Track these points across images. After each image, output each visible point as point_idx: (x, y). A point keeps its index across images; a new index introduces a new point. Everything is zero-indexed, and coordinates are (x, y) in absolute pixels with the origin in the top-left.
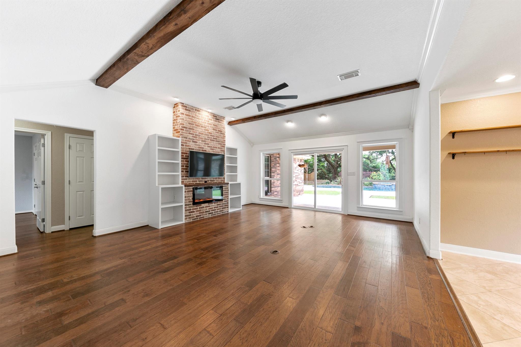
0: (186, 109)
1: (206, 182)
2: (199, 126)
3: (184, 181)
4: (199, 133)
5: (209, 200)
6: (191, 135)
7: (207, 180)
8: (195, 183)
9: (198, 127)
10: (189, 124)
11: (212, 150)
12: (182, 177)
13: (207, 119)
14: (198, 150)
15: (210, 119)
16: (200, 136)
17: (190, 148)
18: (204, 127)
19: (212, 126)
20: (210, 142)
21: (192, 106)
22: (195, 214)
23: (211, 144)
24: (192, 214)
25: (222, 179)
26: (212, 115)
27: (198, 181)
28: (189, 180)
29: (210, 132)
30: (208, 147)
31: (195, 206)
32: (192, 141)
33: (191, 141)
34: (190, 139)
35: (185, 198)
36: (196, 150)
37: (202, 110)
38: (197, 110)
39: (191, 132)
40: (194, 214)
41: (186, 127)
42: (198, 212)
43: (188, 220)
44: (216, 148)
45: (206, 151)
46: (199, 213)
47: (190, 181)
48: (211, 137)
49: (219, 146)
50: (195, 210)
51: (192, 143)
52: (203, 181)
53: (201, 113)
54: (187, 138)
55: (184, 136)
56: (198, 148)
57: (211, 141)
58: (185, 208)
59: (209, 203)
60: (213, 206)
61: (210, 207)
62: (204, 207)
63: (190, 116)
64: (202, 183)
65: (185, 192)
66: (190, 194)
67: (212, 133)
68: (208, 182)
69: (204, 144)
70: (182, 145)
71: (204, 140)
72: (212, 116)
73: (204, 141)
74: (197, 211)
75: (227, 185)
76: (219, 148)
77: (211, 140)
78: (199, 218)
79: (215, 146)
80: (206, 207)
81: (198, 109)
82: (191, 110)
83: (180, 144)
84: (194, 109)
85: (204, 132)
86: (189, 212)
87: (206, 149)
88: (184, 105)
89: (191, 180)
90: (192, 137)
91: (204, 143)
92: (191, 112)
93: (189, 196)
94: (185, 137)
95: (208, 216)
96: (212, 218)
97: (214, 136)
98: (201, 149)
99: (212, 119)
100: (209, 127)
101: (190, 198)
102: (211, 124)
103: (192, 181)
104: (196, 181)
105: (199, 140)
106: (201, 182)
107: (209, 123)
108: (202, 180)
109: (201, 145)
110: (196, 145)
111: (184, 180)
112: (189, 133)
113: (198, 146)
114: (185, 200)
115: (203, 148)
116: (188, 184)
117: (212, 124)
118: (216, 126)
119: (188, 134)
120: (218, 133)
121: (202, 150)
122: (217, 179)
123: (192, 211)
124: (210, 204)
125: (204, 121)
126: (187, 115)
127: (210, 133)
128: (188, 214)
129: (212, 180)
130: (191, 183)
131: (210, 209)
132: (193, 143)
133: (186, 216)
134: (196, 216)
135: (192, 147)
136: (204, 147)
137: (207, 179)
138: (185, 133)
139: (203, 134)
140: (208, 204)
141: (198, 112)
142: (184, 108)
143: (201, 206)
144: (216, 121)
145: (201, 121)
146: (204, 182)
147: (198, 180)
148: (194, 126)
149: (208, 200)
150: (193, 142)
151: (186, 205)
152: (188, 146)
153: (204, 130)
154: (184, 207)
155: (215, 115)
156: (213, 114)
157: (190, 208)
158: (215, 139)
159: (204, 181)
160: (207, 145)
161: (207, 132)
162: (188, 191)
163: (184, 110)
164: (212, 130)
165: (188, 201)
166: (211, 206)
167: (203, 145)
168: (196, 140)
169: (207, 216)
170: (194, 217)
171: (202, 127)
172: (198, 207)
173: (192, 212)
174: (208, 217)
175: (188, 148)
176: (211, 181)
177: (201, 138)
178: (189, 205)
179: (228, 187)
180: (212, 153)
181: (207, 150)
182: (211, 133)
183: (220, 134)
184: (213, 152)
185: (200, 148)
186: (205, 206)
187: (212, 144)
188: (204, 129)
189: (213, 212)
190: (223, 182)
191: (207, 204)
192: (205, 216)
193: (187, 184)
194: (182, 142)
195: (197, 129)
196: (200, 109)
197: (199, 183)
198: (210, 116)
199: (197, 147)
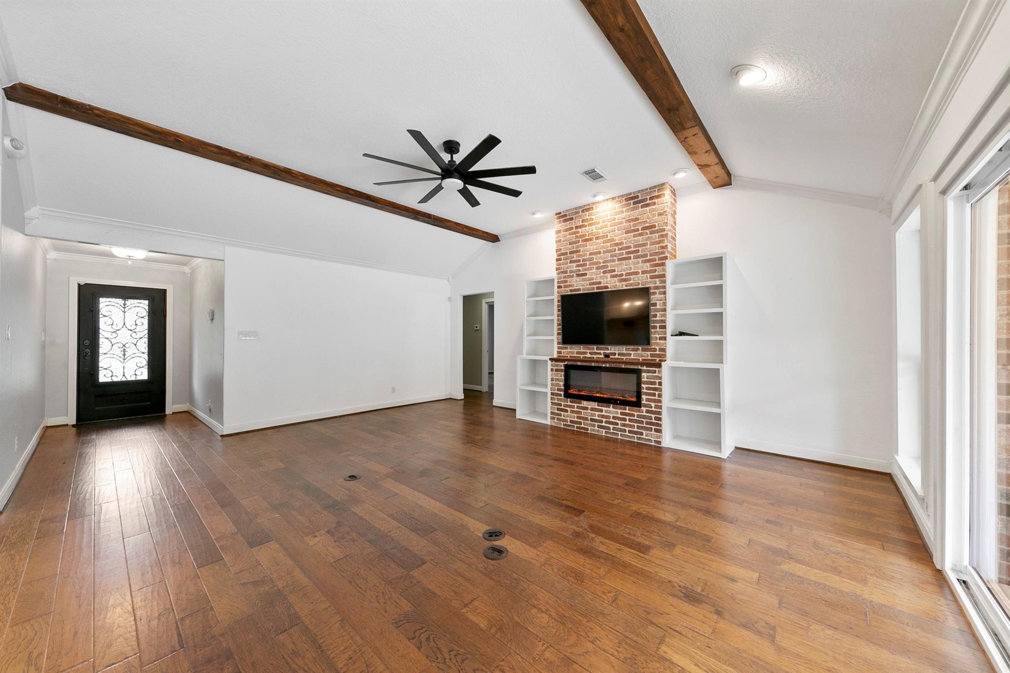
0: (565, 221)
1: (607, 356)
2: (591, 239)
3: (562, 351)
4: (591, 254)
5: (602, 395)
6: (574, 265)
7: (609, 352)
8: (582, 356)
9: (588, 243)
10: (570, 244)
11: (623, 283)
12: (558, 344)
13: (609, 217)
14: (588, 290)
15: (617, 214)
16: (592, 259)
17: (573, 288)
18: (603, 237)
19: (625, 224)
20: (618, 265)
21: (576, 208)
22: (569, 416)
23: (620, 270)
24: (562, 413)
25: (657, 352)
26: (624, 199)
27: (588, 354)
28: (570, 349)
29: (617, 241)
30: (612, 277)
31: (569, 400)
32: (576, 274)
33: (573, 275)
34: (572, 273)
35: (551, 381)
36: (584, 290)
37: (596, 202)
38: (587, 209)
39: (574, 259)
40: (567, 416)
41: (565, 253)
42: (576, 415)
43: (555, 423)
44: (636, 273)
45: (607, 287)
46: (578, 417)
47: (573, 353)
48: (622, 251)
49: (647, 266)
50: (568, 409)
51: (576, 278)
52: (600, 354)
53: (594, 211)
54: (566, 272)
55: (562, 270)
56: (590, 285)
57: (619, 262)
58: (552, 399)
59: (600, 404)
60: (610, 412)
61: (602, 414)
62: (586, 408)
63: (572, 228)
64: (598, 358)
65: (552, 370)
66: (559, 375)
67: (624, 241)
68: (611, 357)
69: (602, 275)
70: (559, 287)
71: (602, 264)
72: (624, 203)
73: (603, 267)
74: (572, 412)
75: (657, 369)
76: (643, 272)
77: (619, 260)
78: (577, 427)
79: (632, 271)
80: (592, 409)
81: (588, 207)
82: (574, 217)
83: (556, 285)
84: (581, 210)
85: (603, 247)
86: (557, 408)
87: (607, 283)
88: (562, 214)
89: (575, 351)
90: (576, 267)
91: (602, 271)
92: (574, 221)
93: (557, 379)
94: (563, 272)
95: (598, 431)
96: (608, 439)
97: (630, 247)
98: (595, 286)
99: (624, 209)
100: (617, 231)
101: (560, 383)
102: (622, 223)
103: (577, 353)
104: (586, 353)
105: (591, 269)
106: (595, 356)
107: (616, 221)
108: (598, 351)
109: (594, 277)
110: (585, 281)
111: (562, 349)
112: (571, 262)
113: (588, 282)
114: (552, 385)
115: (600, 283)
116: (569, 357)
117: (624, 220)
118: (637, 219)
119: (570, 264)
120: (641, 235)
121: (598, 288)
122: (639, 352)
123: (562, 407)
124: (602, 406)
125: (601, 224)
126: (567, 230)
127: (617, 244)
128: (556, 411)
129: (624, 352)
130: (575, 355)
131: (603, 416)
132: (578, 279)
133: (552, 413)
134: (571, 421)
135: (576, 286)
136: (601, 280)
137: (611, 350)
138: (563, 265)
139: (600, 252)
140: (598, 406)
141: (587, 213)
142: (562, 219)
143: (581, 404)
144: (633, 209)
145: (594, 227)
146: (602, 356)
147: (588, 351)
148: (580, 243)
149: (598, 395)
150: (578, 275)
151: (552, 394)
152: (570, 286)
153: (602, 244)
154: (549, 396)
155: (632, 195)
156: (627, 195)
157: (559, 402)
158: (633, 253)
159: (603, 353)
160: (609, 275)
161: (609, 244)
162: (557, 370)
163: (562, 224)
164: (625, 235)
165: (556, 388)
166: (606, 411)
167: (600, 277)
168: (586, 270)
169: (594, 430)
170: (566, 421)
171: (597, 238)
172: (576, 405)
173: (562, 410)
174: (597, 433)
175: (568, 289)
176: (619, 354)
177: (595, 263)
178: (557, 395)
179: (660, 375)
180: (625, 288)
181: (609, 286)
182: (621, 243)
183: (648, 236)
184: (626, 286)
185: (593, 284)
186: (589, 407)
187: (622, 268)
188: (602, 240)
189: (611, 426)
190: (658, 359)
191: (597, 403)
192: (589, 428)
193: (567, 357)
194: (558, 282)
195: (586, 248)
196: (593, 204)
197: (590, 357)
198: (617, 205)
199: (585, 285)
